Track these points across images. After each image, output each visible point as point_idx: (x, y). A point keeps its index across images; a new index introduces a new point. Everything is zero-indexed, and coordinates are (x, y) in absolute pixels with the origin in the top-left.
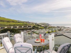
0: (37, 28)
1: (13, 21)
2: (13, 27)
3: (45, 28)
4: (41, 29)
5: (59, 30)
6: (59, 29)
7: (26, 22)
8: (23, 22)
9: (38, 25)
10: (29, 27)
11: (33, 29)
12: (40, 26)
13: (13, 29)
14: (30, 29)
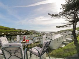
0: (28, 34)
1: (10, 29)
2: (9, 33)
3: (34, 33)
4: (31, 34)
5: (42, 35)
7: (20, 30)
8: (18, 30)
9: (29, 32)
10: (22, 33)
12: (31, 32)
13: (10, 35)
14: (23, 35)
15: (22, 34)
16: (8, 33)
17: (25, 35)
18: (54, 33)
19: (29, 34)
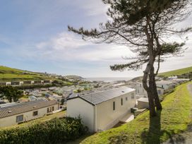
2: (10, 83)
3: (75, 83)
4: (68, 85)
5: (96, 87)
6: (96, 85)
7: (41, 74)
8: (36, 74)
9: (63, 79)
10: (45, 82)
11: (53, 86)
12: (67, 80)
14: (48, 86)
15: (45, 84)
16: (7, 83)
17: (51, 88)
18: (125, 82)
19: (61, 85)
